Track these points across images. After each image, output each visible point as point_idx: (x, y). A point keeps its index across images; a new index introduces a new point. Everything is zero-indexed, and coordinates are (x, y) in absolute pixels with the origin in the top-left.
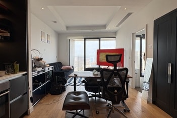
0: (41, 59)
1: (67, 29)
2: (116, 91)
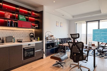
0: (53, 36)
1: (73, 18)
2: (75, 55)
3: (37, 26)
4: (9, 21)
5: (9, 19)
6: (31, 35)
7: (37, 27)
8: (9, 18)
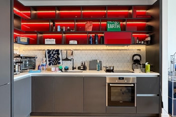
3: (149, 39)
4: (91, 35)
5: (90, 33)
6: (135, 58)
7: (147, 42)
8: (91, 30)
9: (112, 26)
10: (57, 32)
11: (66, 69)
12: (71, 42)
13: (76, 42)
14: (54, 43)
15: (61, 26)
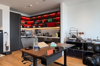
8: (44, 22)
9: (50, 20)
10: (36, 24)
11: (39, 35)
12: (39, 27)
13: (40, 27)
14: (35, 27)
15: (37, 22)
